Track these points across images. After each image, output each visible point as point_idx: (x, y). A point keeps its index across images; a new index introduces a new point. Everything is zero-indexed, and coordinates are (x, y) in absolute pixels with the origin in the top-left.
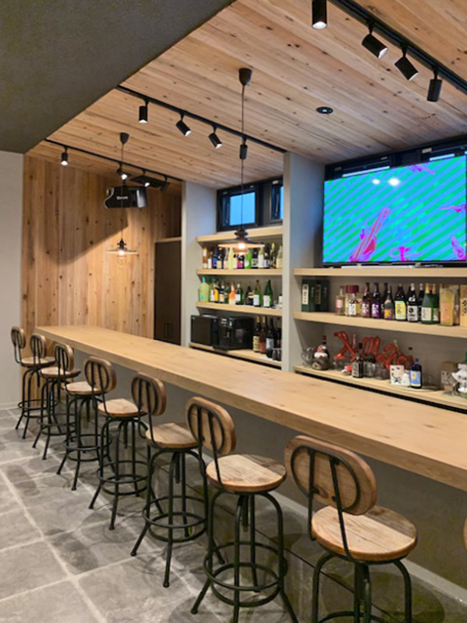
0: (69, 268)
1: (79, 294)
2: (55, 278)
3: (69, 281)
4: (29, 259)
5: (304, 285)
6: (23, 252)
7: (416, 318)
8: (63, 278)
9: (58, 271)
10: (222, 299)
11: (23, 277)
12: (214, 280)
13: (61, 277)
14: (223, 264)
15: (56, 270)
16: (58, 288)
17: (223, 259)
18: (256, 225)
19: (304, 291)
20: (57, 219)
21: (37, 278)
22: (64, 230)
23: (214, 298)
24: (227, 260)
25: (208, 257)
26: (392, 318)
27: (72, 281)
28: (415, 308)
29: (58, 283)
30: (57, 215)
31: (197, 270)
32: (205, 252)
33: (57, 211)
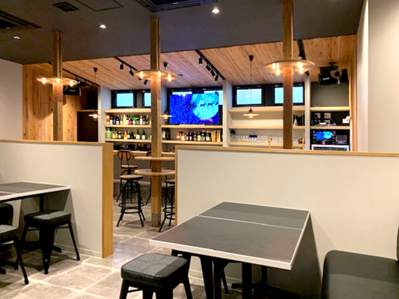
0: (43, 121)
1: (47, 134)
2: (37, 126)
3: (43, 128)
4: (26, 116)
5: (163, 131)
6: (23, 113)
7: (204, 140)
8: (41, 126)
9: (39, 123)
10: (120, 137)
11: (23, 126)
12: (114, 129)
13: (40, 126)
14: (120, 122)
15: (38, 122)
16: (38, 131)
17: (119, 120)
18: (134, 107)
19: (163, 133)
20: (38, 98)
21: (30, 127)
22: (41, 103)
23: (114, 137)
24: (122, 120)
25: (110, 119)
26: (197, 141)
27: (44, 128)
28: (204, 137)
29: (38, 129)
30: (38, 96)
31: (105, 125)
32: (108, 117)
33: (38, 94)
